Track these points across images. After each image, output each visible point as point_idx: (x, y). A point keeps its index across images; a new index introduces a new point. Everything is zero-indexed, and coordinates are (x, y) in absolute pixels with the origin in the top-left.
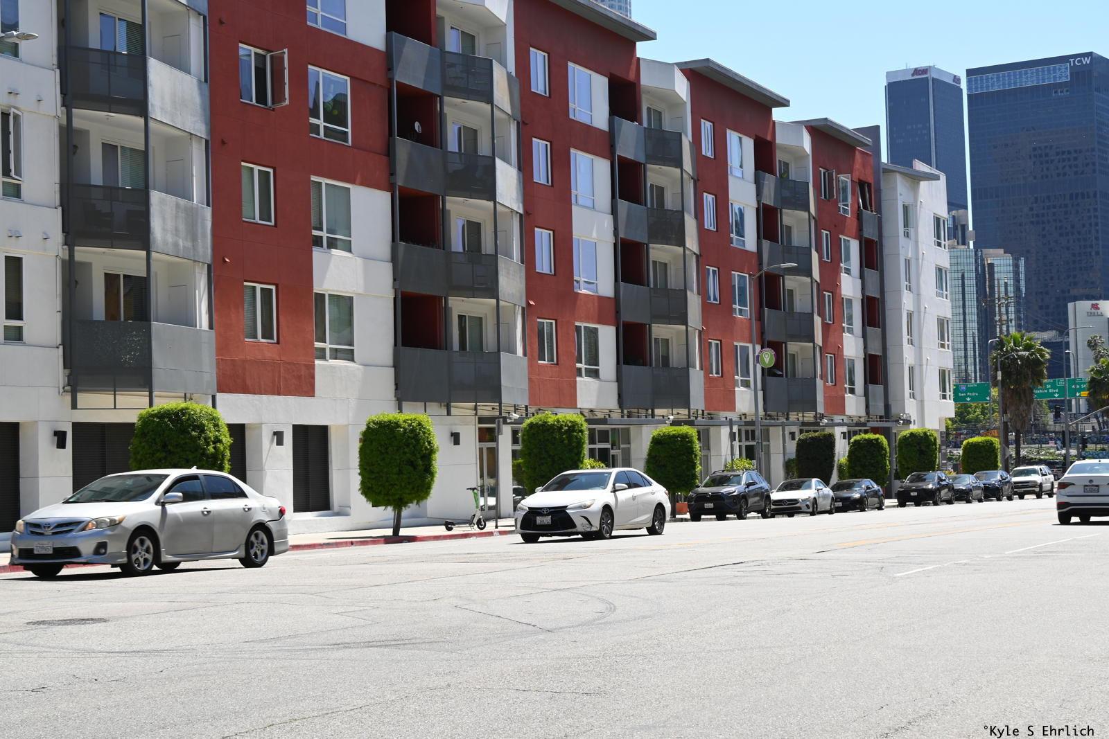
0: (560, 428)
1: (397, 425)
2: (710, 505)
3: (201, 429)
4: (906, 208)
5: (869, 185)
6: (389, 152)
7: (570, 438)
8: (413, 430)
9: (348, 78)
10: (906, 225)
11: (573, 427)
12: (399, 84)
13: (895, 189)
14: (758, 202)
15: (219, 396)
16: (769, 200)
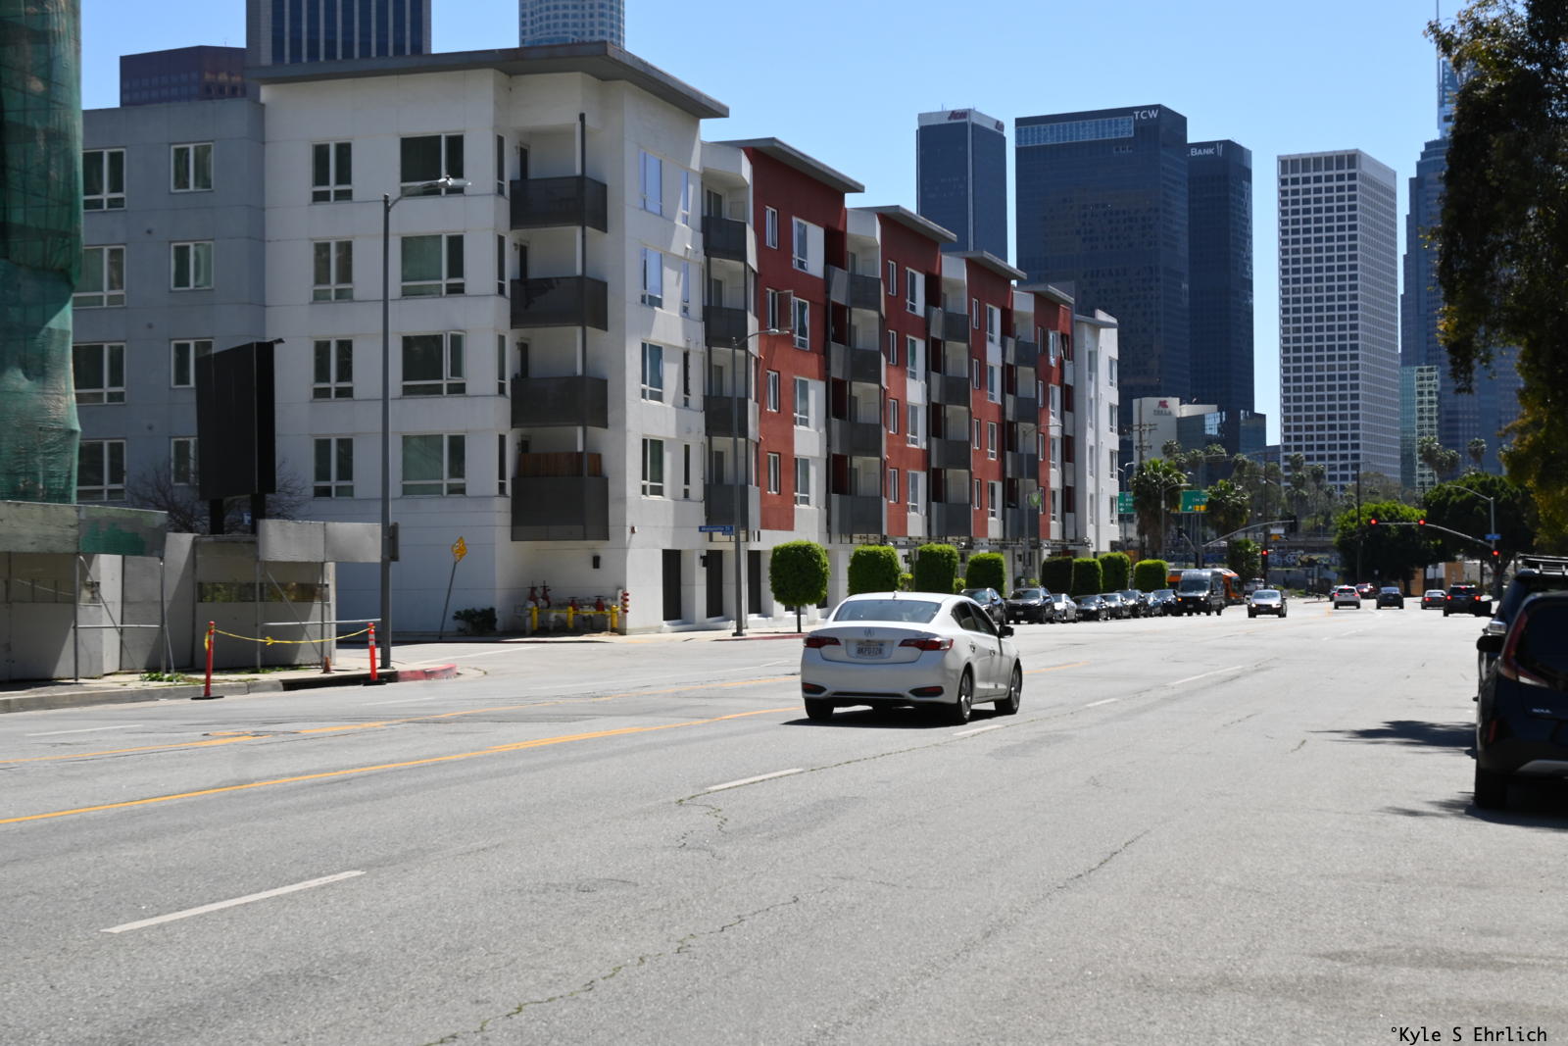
0: (943, 554)
1: (880, 554)
2: (1022, 613)
3: (819, 557)
4: (1090, 353)
5: (1068, 336)
6: (825, 354)
7: (950, 562)
8: (889, 558)
9: (808, 302)
10: (1090, 369)
11: (951, 555)
12: (833, 303)
13: (1083, 337)
14: (1003, 362)
15: (762, 532)
16: (1010, 360)
